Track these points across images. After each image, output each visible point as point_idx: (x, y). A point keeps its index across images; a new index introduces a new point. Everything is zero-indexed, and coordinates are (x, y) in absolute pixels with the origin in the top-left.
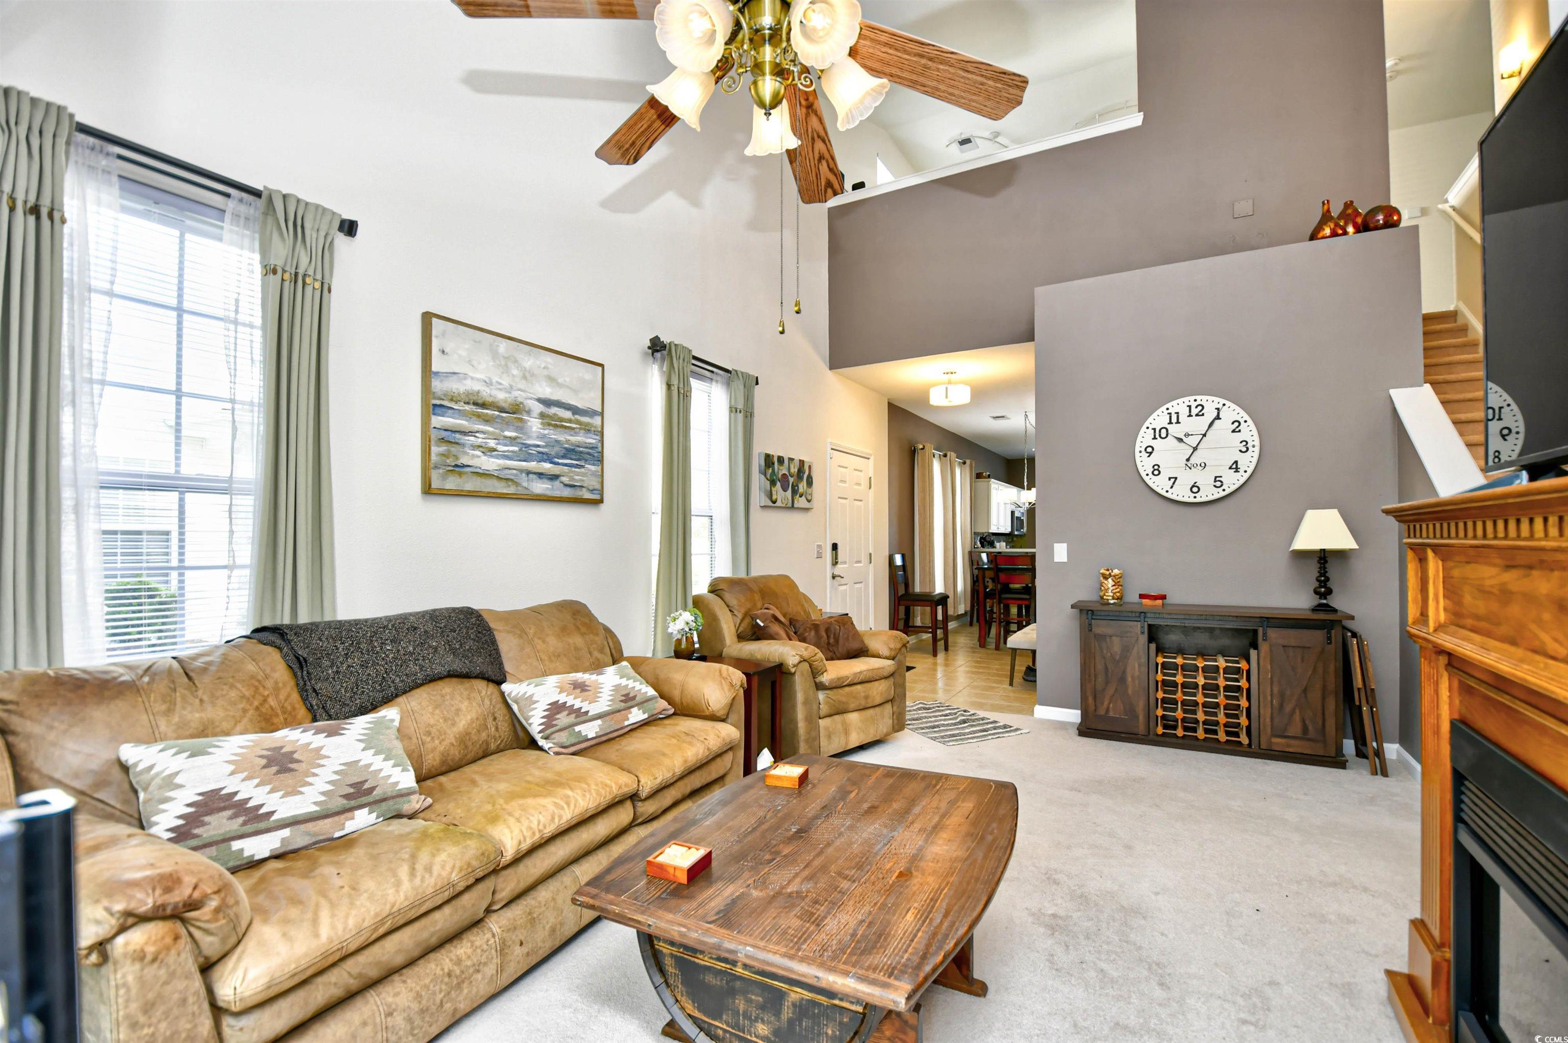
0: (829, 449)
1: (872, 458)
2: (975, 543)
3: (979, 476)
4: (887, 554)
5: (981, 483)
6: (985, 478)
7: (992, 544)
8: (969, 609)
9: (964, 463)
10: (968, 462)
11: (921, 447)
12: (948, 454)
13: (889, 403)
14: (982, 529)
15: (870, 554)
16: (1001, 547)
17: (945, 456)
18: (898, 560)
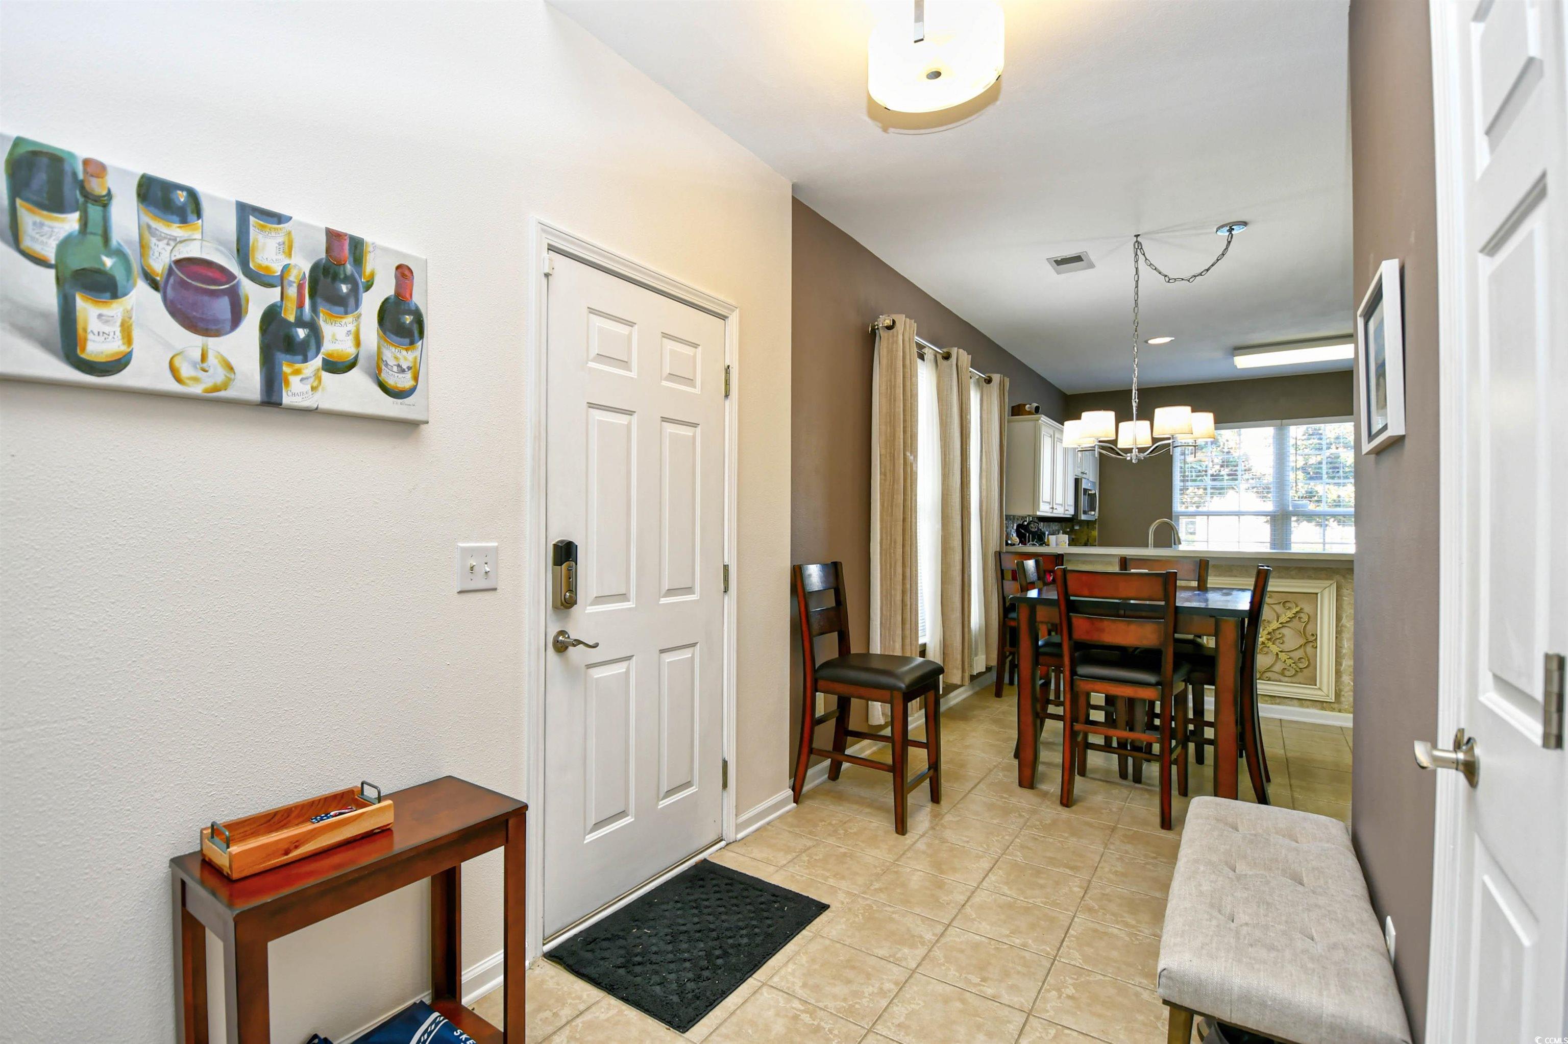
0: (535, 244)
1: (734, 318)
2: (1008, 536)
3: (1017, 410)
4: (786, 565)
5: (1023, 424)
6: (1030, 413)
7: (1040, 538)
8: (994, 663)
9: (989, 381)
10: (996, 378)
11: (888, 322)
12: (954, 351)
13: (797, 205)
14: (1022, 510)
15: (726, 568)
16: (1058, 543)
17: (947, 357)
18: (814, 575)
